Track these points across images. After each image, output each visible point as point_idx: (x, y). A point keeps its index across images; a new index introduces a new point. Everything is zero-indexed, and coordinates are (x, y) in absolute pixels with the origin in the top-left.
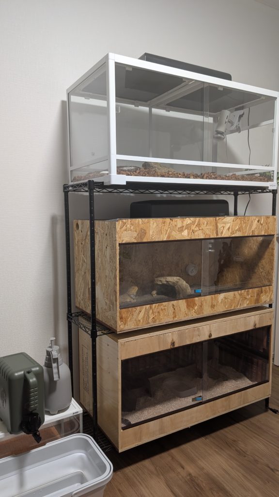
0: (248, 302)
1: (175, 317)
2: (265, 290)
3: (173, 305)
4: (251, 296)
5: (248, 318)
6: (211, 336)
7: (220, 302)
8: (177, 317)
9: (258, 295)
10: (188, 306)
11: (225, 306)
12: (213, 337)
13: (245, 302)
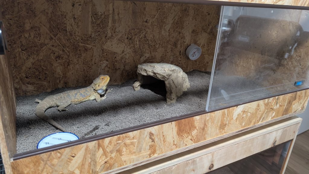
0: (274, 114)
1: (154, 152)
2: (299, 96)
3: (151, 134)
4: (281, 106)
5: (268, 135)
6: (213, 167)
7: (235, 118)
8: (158, 152)
9: (290, 103)
10: (180, 132)
11: (241, 124)
12: (215, 168)
13: (270, 114)
